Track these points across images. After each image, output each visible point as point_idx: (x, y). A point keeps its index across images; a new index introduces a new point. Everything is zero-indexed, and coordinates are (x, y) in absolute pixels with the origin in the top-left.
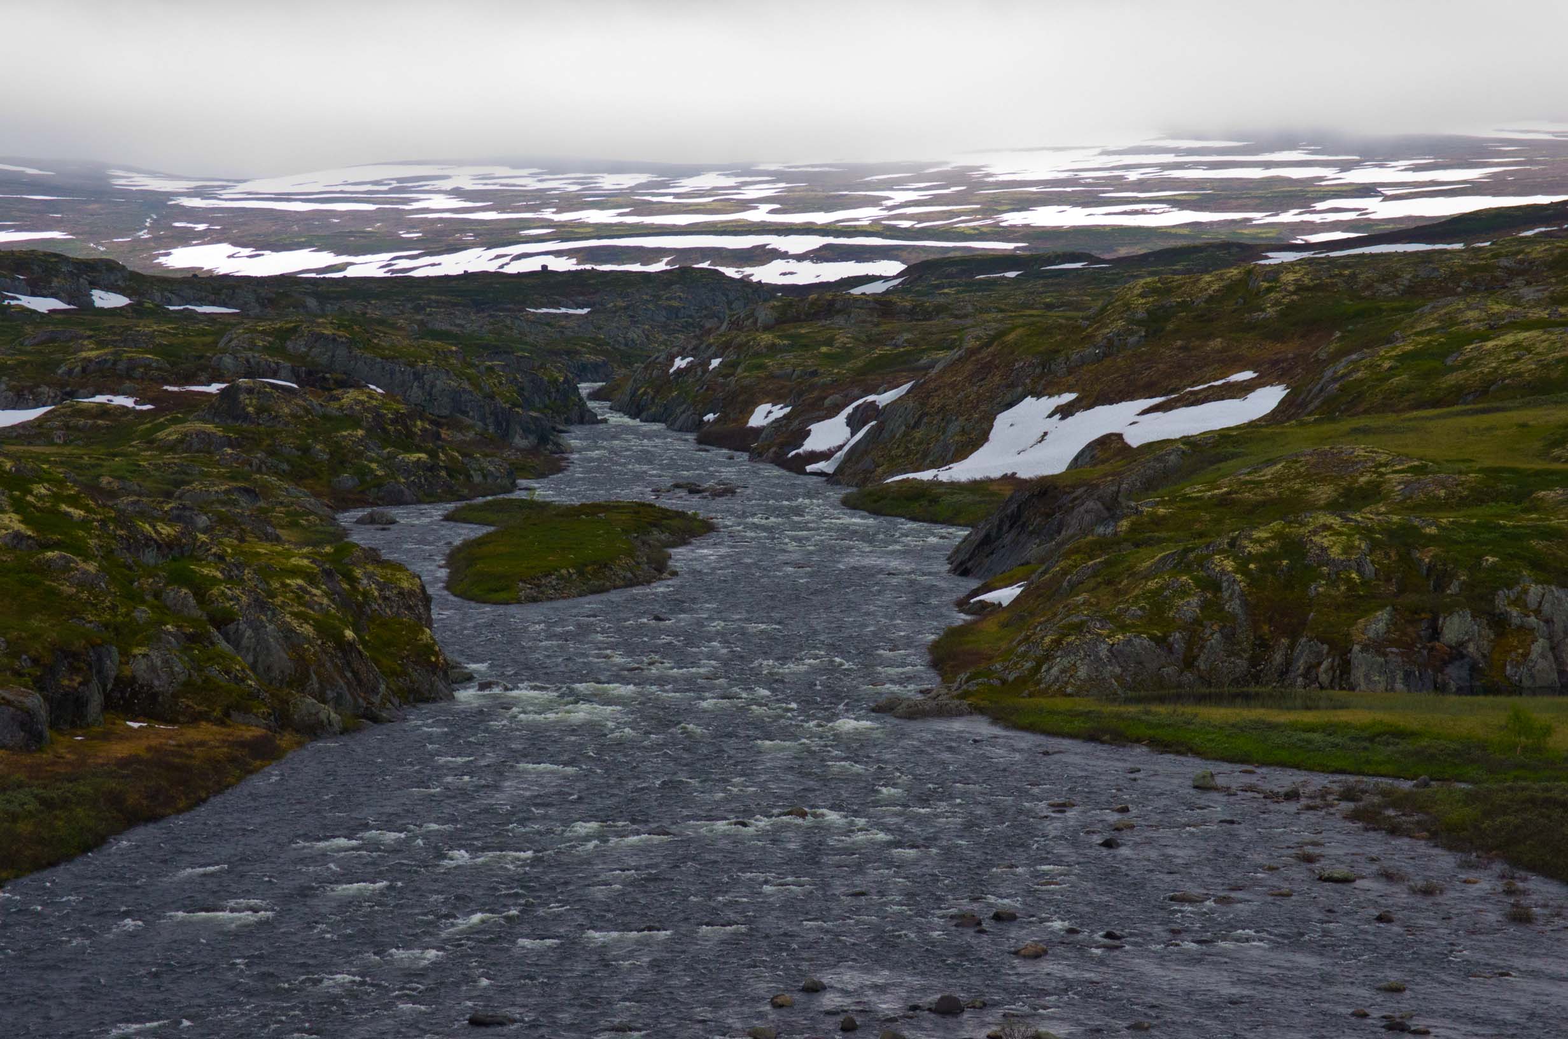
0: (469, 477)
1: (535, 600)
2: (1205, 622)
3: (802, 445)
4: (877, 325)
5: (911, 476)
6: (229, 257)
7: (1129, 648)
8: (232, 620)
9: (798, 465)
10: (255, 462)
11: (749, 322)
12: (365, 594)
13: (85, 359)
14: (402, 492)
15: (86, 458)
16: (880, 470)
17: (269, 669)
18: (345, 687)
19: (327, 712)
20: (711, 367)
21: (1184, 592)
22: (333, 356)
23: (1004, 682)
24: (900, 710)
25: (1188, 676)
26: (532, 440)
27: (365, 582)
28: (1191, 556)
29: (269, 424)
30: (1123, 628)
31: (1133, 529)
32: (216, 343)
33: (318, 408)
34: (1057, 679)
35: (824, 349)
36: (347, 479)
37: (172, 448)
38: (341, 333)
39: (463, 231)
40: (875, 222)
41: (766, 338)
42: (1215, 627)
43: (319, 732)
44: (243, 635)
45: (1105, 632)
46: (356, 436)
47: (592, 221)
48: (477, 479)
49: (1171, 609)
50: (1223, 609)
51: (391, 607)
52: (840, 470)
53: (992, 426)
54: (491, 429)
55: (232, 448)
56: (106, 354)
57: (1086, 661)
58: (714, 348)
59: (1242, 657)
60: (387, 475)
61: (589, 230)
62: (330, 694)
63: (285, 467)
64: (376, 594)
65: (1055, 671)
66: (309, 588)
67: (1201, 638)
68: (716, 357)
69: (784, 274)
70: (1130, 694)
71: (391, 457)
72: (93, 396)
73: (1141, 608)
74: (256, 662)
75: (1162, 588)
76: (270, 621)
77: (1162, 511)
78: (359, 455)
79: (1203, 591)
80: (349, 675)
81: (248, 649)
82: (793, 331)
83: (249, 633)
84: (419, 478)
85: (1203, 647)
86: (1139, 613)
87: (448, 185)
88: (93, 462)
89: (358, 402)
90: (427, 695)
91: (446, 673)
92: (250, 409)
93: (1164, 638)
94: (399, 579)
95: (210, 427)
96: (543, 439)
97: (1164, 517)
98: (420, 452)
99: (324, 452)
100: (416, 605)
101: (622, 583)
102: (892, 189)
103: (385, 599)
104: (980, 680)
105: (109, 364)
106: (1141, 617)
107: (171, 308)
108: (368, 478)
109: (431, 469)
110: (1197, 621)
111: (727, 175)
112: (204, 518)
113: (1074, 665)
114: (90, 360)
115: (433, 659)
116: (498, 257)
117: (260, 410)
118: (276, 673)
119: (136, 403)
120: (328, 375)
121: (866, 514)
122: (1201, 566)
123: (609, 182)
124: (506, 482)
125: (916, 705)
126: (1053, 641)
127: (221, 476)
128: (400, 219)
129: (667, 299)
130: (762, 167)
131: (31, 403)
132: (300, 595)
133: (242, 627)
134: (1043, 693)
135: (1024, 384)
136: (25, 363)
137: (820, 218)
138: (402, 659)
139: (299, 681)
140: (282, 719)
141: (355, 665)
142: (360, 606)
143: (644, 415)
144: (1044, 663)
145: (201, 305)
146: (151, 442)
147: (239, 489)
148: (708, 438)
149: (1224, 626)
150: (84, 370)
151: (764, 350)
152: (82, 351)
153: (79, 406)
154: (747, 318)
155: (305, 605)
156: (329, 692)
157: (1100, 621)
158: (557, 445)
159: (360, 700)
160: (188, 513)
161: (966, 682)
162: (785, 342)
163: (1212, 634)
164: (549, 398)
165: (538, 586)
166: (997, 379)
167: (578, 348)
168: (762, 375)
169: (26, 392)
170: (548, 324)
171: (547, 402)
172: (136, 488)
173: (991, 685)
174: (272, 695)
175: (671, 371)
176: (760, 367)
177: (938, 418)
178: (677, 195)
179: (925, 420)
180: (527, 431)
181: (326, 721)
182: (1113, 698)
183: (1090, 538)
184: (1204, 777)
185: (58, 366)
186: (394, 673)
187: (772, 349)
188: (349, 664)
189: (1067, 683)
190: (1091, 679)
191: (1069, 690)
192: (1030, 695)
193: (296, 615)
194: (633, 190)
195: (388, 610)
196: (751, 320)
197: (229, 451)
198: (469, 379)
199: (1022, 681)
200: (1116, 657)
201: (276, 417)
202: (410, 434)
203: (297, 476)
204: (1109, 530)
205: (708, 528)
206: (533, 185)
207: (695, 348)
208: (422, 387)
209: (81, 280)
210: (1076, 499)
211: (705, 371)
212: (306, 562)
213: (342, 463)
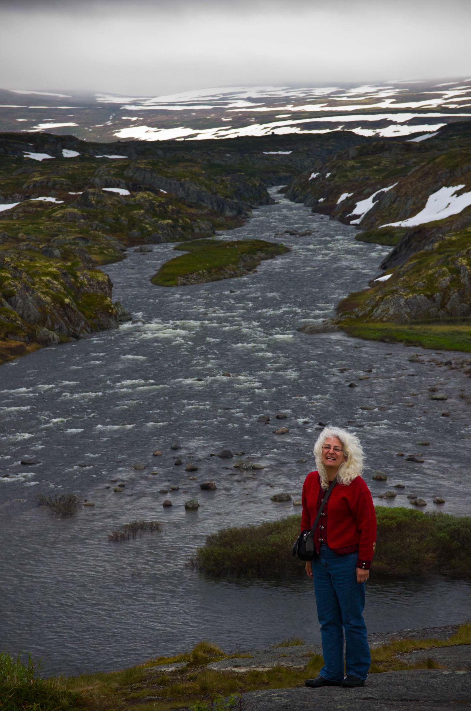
0: (193, 230)
1: (184, 284)
2: (451, 288)
3: (352, 212)
4: (403, 155)
5: (390, 225)
6: (146, 132)
7: (414, 301)
8: (13, 295)
9: (346, 221)
10: (94, 225)
11: (345, 156)
12: (81, 283)
13: (35, 181)
14: (159, 237)
15: (17, 225)
16: (377, 222)
17: (29, 316)
18: (64, 324)
19: (54, 335)
20: (327, 177)
21: (444, 274)
22: (144, 177)
23: (357, 316)
24: (308, 329)
25: (442, 312)
26: (234, 213)
27: (82, 278)
28: (450, 258)
29: (102, 208)
30: (414, 291)
31: (440, 247)
32: (94, 172)
33: (124, 201)
34: (380, 315)
35: (375, 167)
36: (135, 232)
37: (58, 220)
38: (148, 167)
39: (250, 117)
40: (439, 106)
41: (351, 163)
42: (456, 290)
43: (48, 343)
44: (17, 302)
45: (404, 294)
46: (140, 213)
47: (309, 110)
48: (197, 231)
49: (436, 282)
50: (460, 282)
51: (93, 289)
52: (362, 223)
53: (427, 201)
54: (215, 208)
55: (85, 219)
56: (44, 179)
57: (394, 307)
58: (328, 169)
59: (466, 303)
60: (153, 230)
61: (307, 114)
62: (56, 327)
63: (108, 227)
64: (86, 283)
65: (379, 311)
66: (52, 281)
67: (449, 295)
68: (329, 172)
69: (395, 132)
70: (413, 320)
71: (156, 222)
72: (38, 197)
73: (423, 283)
74: (23, 313)
75: (435, 273)
76: (31, 296)
77: (454, 238)
78: (141, 221)
79: (452, 274)
80: (66, 318)
81: (20, 308)
82: (364, 159)
83: (20, 301)
84: (168, 231)
85: (449, 299)
86: (423, 284)
87: (245, 96)
88: (20, 227)
89: (142, 197)
90: (106, 326)
91: (116, 317)
92: (93, 202)
93: (432, 296)
94: (98, 277)
95: (76, 210)
96: (240, 212)
97: (455, 241)
98: (169, 219)
99: (125, 220)
100: (105, 288)
101: (228, 276)
102: (448, 90)
103: (91, 285)
104: (346, 316)
105: (45, 183)
106: (423, 286)
107: (97, 157)
108: (145, 232)
109: (173, 227)
110: (448, 288)
111: (372, 87)
112: (58, 251)
113: (388, 308)
114: (37, 182)
115: (110, 311)
116: (265, 128)
117: (98, 202)
118: (32, 318)
119: (56, 200)
120: (142, 186)
121: (363, 242)
122: (453, 263)
123: (318, 92)
124: (210, 232)
125: (314, 328)
126: (380, 298)
127: (76, 232)
128: (222, 112)
129: (327, 146)
130: (389, 82)
131: (11, 201)
132: (47, 284)
133: (18, 298)
134: (373, 321)
135: (442, 181)
136: (9, 183)
137: (414, 105)
138: (96, 311)
139: (43, 322)
140: (32, 338)
141: (69, 314)
142: (78, 288)
143: (296, 200)
144: (375, 307)
145: (111, 155)
146: (50, 218)
147: (79, 238)
148: (317, 209)
149: (460, 289)
150: (34, 186)
151: (349, 169)
152: (34, 177)
153: (30, 202)
154: (345, 153)
155: (50, 288)
156: (55, 326)
157: (403, 288)
158: (246, 215)
159: (71, 329)
160: (50, 249)
161: (341, 317)
162: (359, 165)
163: (454, 293)
164: (252, 193)
165: (187, 278)
166: (430, 179)
167: (278, 169)
168: (345, 180)
169: (9, 196)
170: (267, 159)
171: (251, 195)
172: (35, 238)
173: (351, 318)
174: (28, 328)
175: (310, 179)
176: (346, 176)
177: (404, 198)
178: (348, 97)
179: (398, 199)
180: (232, 209)
181: (52, 338)
182: (405, 323)
183: (422, 251)
184: (413, 356)
185: (23, 184)
186: (91, 317)
187: (353, 168)
188: (66, 314)
189: (384, 316)
190: (395, 314)
191: (384, 319)
192: (367, 322)
193: (43, 293)
194: (329, 95)
195: (92, 290)
196: (347, 155)
197: (83, 221)
198: (206, 186)
199: (365, 316)
200: (408, 304)
201: (105, 205)
202: (166, 212)
203: (113, 231)
204: (430, 247)
205: (287, 250)
206: (284, 94)
207: (321, 169)
208: (184, 190)
209: (58, 145)
210: (432, 233)
211: (324, 178)
212: (55, 269)
213: (133, 225)
